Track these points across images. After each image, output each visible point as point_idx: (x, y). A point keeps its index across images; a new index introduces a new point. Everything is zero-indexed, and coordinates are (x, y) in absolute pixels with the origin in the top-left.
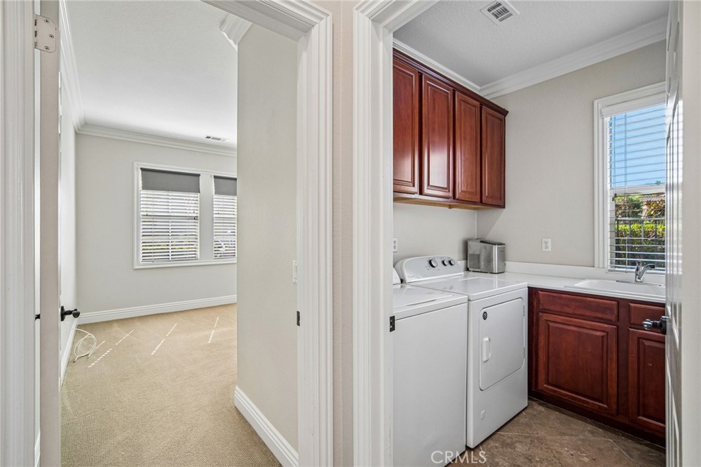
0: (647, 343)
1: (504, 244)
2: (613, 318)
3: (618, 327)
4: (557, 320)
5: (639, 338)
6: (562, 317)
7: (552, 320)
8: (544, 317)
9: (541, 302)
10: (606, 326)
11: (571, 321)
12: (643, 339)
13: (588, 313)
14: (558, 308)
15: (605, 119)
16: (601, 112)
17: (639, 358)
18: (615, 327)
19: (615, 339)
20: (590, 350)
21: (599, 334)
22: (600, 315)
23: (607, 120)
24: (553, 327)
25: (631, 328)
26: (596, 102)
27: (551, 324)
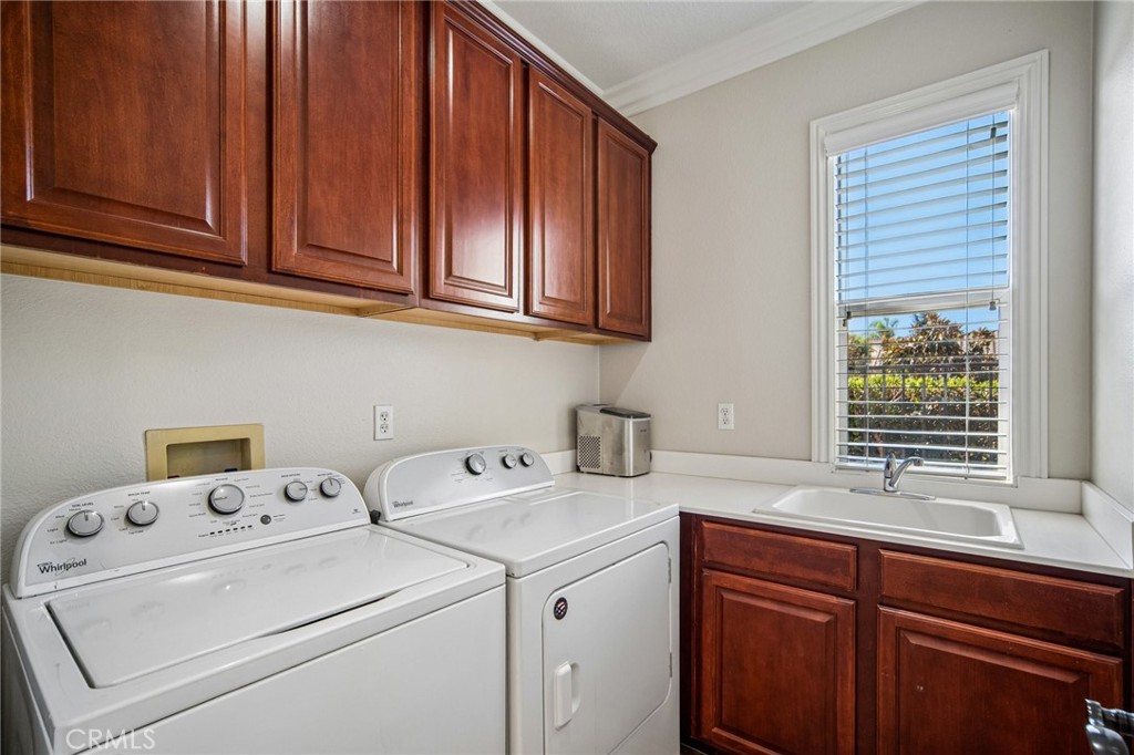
0: (914, 641)
1: (649, 416)
2: (848, 583)
3: (857, 603)
4: (738, 587)
5: (898, 629)
6: (749, 581)
7: (728, 586)
8: (715, 578)
9: (707, 546)
10: (834, 600)
11: (765, 589)
12: (906, 630)
13: (799, 572)
14: (739, 562)
15: (830, 158)
16: (823, 145)
17: (898, 674)
18: (852, 603)
19: (851, 630)
20: (802, 655)
21: (821, 618)
22: (820, 576)
23: (833, 160)
24: (730, 600)
25: (882, 604)
26: (813, 125)
27: (727, 596)
